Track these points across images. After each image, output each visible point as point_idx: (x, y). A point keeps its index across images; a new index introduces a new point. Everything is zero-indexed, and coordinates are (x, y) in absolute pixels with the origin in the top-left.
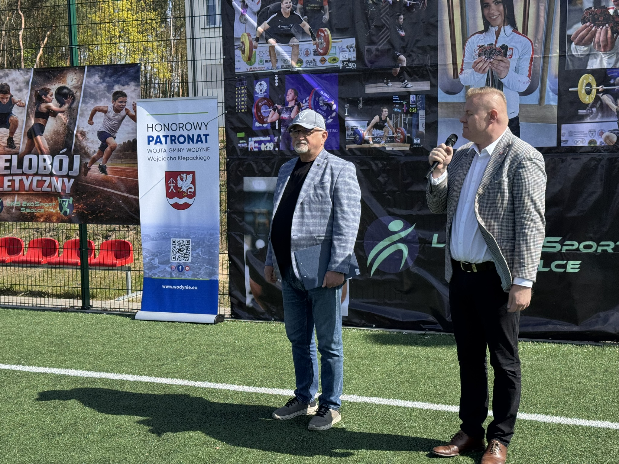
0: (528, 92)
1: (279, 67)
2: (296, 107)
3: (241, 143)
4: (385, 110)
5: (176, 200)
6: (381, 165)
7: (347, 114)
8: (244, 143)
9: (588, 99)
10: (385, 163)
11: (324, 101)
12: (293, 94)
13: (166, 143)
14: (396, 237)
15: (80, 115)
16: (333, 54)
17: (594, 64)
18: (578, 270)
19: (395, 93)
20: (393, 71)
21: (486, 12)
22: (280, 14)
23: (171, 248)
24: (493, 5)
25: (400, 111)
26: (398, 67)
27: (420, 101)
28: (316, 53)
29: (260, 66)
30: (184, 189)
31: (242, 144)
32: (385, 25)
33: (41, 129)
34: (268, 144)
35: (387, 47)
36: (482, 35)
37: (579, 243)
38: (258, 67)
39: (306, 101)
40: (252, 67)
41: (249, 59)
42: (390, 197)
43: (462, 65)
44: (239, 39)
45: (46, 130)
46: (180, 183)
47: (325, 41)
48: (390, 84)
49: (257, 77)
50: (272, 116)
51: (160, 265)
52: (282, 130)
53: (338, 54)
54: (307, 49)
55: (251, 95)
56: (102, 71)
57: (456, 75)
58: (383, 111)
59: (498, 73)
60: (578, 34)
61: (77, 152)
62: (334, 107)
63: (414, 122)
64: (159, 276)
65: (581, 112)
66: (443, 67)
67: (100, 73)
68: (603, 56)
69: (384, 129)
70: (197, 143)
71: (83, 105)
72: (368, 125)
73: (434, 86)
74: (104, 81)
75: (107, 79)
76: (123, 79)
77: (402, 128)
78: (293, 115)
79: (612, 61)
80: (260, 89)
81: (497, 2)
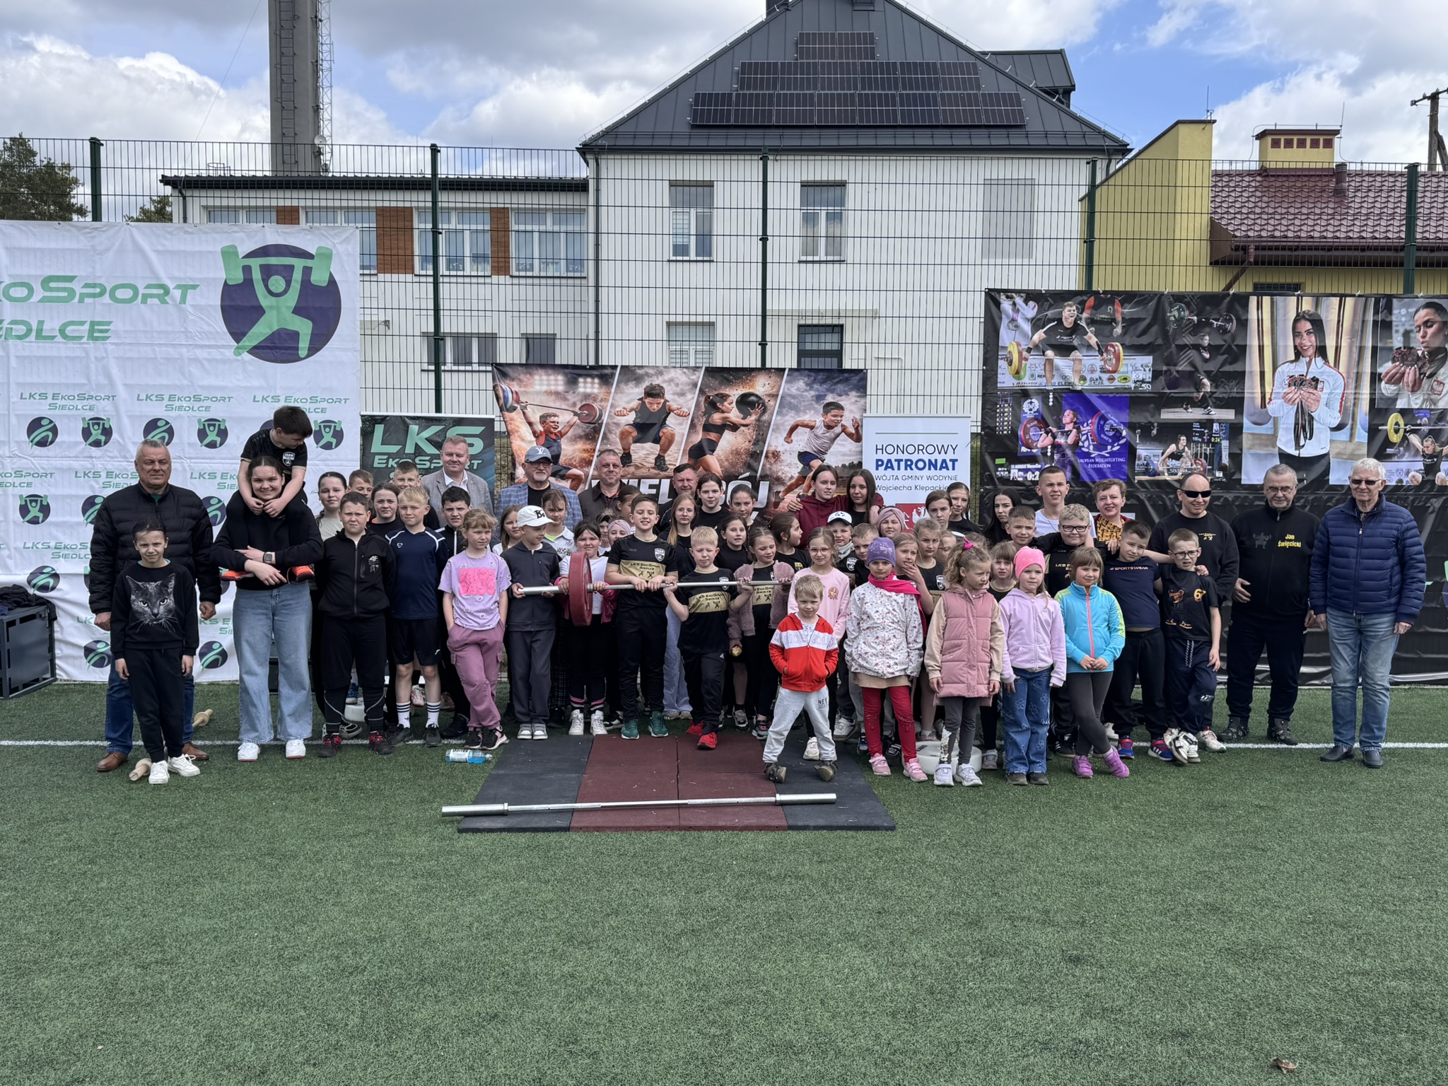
1: (1056, 382)
2: (1075, 430)
3: (999, 471)
4: (1183, 440)
7: (1138, 441)
8: (1003, 471)
9: (1395, 438)
11: (1111, 426)
12: (1071, 416)
13: (899, 468)
15: (773, 431)
16: (1124, 372)
19: (1197, 421)
20: (1192, 396)
21: (1298, 341)
22: (1060, 321)
24: (1305, 335)
26: (1201, 391)
27: (1223, 430)
28: (1103, 371)
29: (1031, 382)
32: (1188, 345)
33: (713, 446)
35: (1189, 368)
36: (1292, 365)
38: (1027, 382)
40: (1020, 382)
41: (1018, 372)
43: (1271, 394)
44: (1005, 348)
45: (718, 448)
47: (1115, 357)
48: (1190, 410)
52: (1056, 457)
53: (1129, 373)
54: (1092, 365)
56: (809, 376)
57: (1263, 405)
58: (1180, 439)
59: (1308, 407)
60: (1388, 373)
61: (764, 477)
62: (1124, 433)
63: (1216, 453)
65: (1389, 451)
66: (1250, 395)
67: (806, 379)
68: (1411, 396)
69: (1181, 460)
70: (939, 469)
71: (779, 417)
72: (1163, 454)
73: (1240, 415)
74: (811, 388)
75: (816, 386)
76: (840, 387)
78: (1071, 440)
79: (1419, 401)
80: (1031, 407)
81: (1308, 332)
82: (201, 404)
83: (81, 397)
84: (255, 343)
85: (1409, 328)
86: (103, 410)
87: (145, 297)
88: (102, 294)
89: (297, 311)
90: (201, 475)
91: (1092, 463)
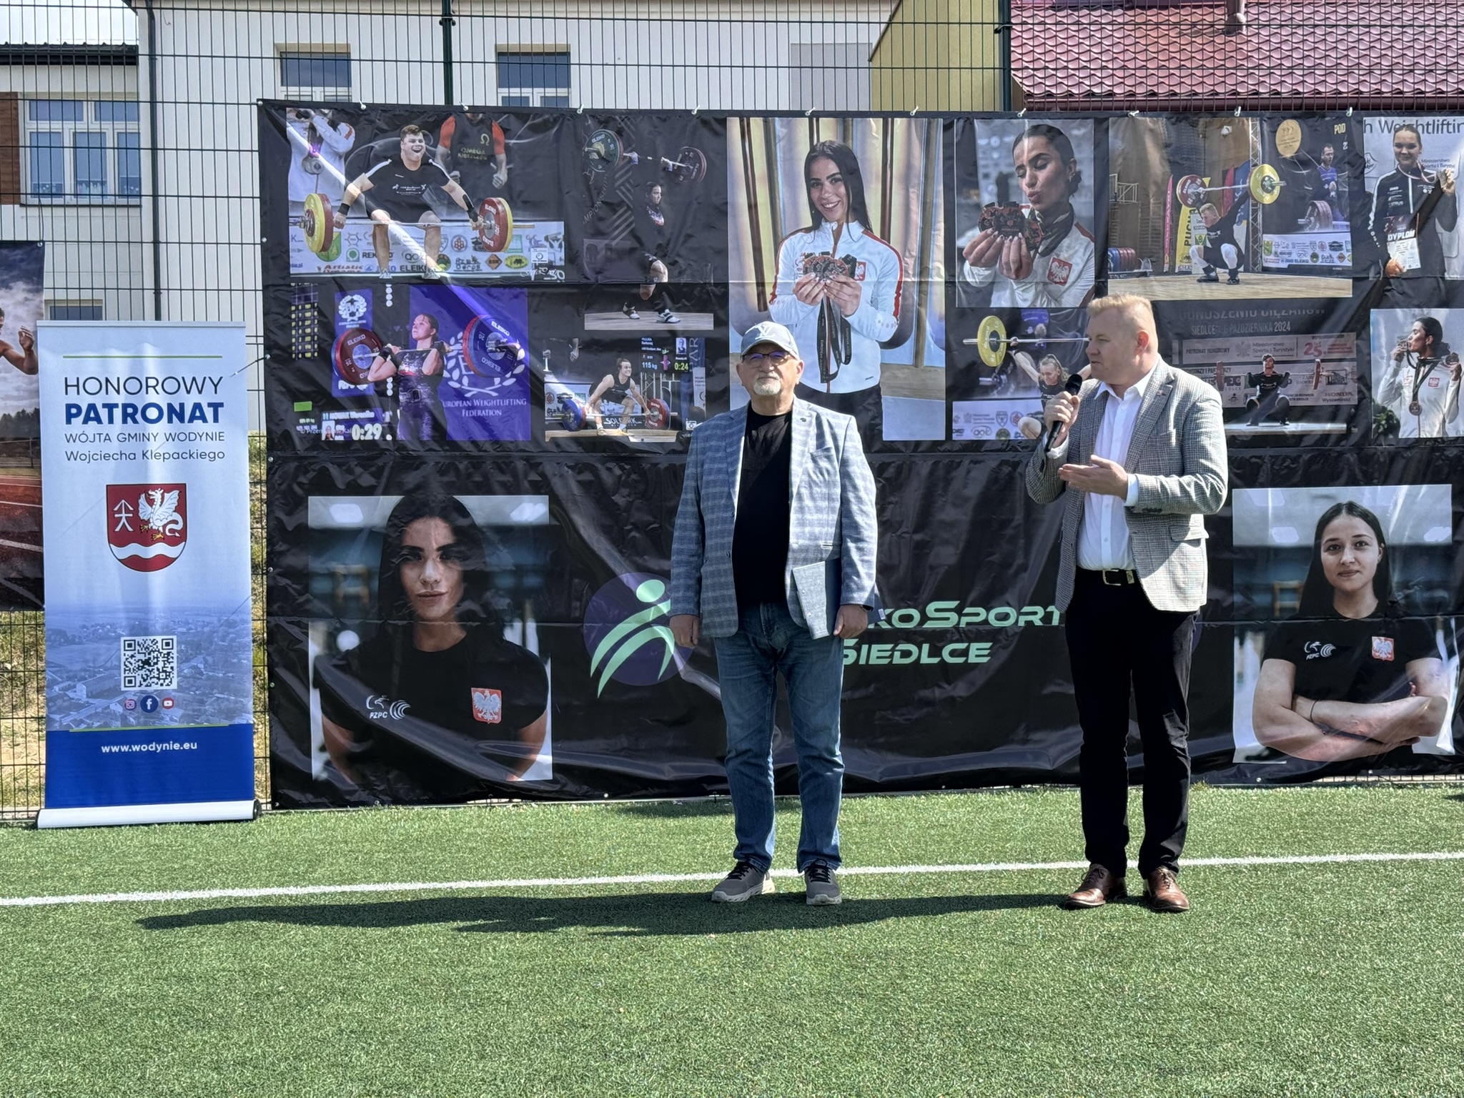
0: (895, 342)
1: (394, 268)
2: (434, 351)
3: (303, 425)
4: (626, 367)
5: (134, 549)
6: (618, 472)
7: (547, 370)
8: (310, 424)
9: (992, 359)
10: (627, 467)
11: (498, 342)
12: (427, 325)
13: (111, 421)
14: (651, 615)
16: (515, 250)
17: (1001, 300)
18: (988, 658)
20: (642, 290)
21: (816, 194)
22: (398, 163)
23: (123, 659)
24: (827, 183)
25: (655, 367)
26: (652, 283)
27: (694, 349)
28: (479, 246)
29: (350, 264)
30: (157, 524)
31: (305, 426)
32: (623, 201)
34: (368, 426)
36: (808, 235)
37: (988, 610)
38: (343, 264)
39: (457, 341)
40: (332, 264)
41: (325, 248)
42: (637, 535)
43: (775, 286)
44: (300, 204)
46: (145, 511)
47: (498, 223)
48: (635, 315)
49: (342, 286)
50: (380, 369)
51: (91, 701)
52: (402, 398)
53: (525, 251)
54: (459, 237)
55: (328, 323)
58: (621, 367)
59: (840, 307)
60: (973, 247)
62: (521, 354)
63: (684, 390)
64: (89, 726)
65: (984, 381)
66: (738, 289)
68: (1015, 287)
69: (624, 401)
70: (191, 421)
72: (591, 392)
73: (721, 322)
77: (661, 401)
78: (428, 367)
79: (1030, 295)
81: (833, 179)
85: (1006, 170)
91: (469, 408)
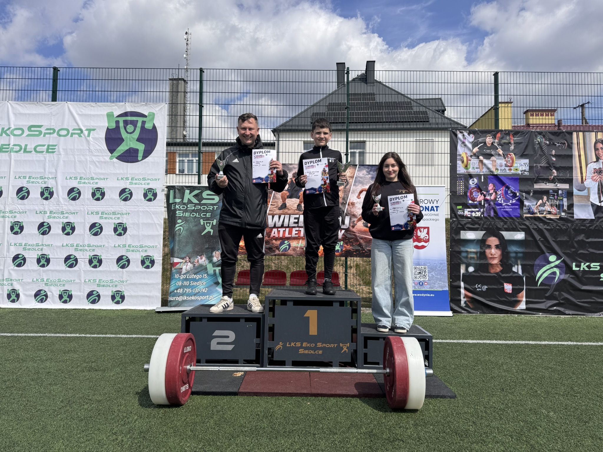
1: (485, 171)
2: (494, 193)
4: (545, 198)
7: (524, 198)
11: (512, 191)
12: (492, 186)
14: (553, 265)
15: (352, 193)
16: (516, 167)
19: (551, 189)
20: (549, 178)
21: (597, 152)
22: (485, 143)
25: (553, 198)
26: (552, 176)
27: (564, 193)
28: (506, 166)
29: (473, 171)
30: (422, 237)
31: (460, 213)
32: (545, 154)
34: (477, 213)
35: (546, 165)
36: (595, 163)
38: (471, 170)
39: (500, 191)
40: (468, 170)
41: (466, 166)
43: (586, 177)
44: (460, 155)
46: (419, 234)
47: (511, 160)
48: (547, 184)
49: (471, 176)
50: (480, 198)
52: (486, 205)
53: (518, 167)
54: (501, 163)
55: (467, 186)
56: (368, 168)
57: (582, 182)
62: (518, 194)
63: (561, 204)
66: (576, 177)
67: (367, 170)
69: (545, 207)
70: (431, 211)
71: (354, 187)
72: (536, 204)
73: (571, 186)
74: (369, 174)
75: (371, 173)
77: (555, 207)
78: (493, 197)
80: (473, 183)
82: (94, 181)
83: (41, 178)
84: (119, 154)
86: (51, 184)
87: (72, 134)
88: (53, 133)
89: (139, 140)
90: (92, 213)
91: (503, 208)
